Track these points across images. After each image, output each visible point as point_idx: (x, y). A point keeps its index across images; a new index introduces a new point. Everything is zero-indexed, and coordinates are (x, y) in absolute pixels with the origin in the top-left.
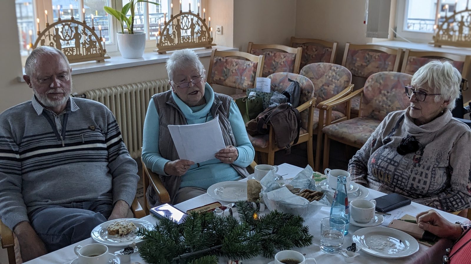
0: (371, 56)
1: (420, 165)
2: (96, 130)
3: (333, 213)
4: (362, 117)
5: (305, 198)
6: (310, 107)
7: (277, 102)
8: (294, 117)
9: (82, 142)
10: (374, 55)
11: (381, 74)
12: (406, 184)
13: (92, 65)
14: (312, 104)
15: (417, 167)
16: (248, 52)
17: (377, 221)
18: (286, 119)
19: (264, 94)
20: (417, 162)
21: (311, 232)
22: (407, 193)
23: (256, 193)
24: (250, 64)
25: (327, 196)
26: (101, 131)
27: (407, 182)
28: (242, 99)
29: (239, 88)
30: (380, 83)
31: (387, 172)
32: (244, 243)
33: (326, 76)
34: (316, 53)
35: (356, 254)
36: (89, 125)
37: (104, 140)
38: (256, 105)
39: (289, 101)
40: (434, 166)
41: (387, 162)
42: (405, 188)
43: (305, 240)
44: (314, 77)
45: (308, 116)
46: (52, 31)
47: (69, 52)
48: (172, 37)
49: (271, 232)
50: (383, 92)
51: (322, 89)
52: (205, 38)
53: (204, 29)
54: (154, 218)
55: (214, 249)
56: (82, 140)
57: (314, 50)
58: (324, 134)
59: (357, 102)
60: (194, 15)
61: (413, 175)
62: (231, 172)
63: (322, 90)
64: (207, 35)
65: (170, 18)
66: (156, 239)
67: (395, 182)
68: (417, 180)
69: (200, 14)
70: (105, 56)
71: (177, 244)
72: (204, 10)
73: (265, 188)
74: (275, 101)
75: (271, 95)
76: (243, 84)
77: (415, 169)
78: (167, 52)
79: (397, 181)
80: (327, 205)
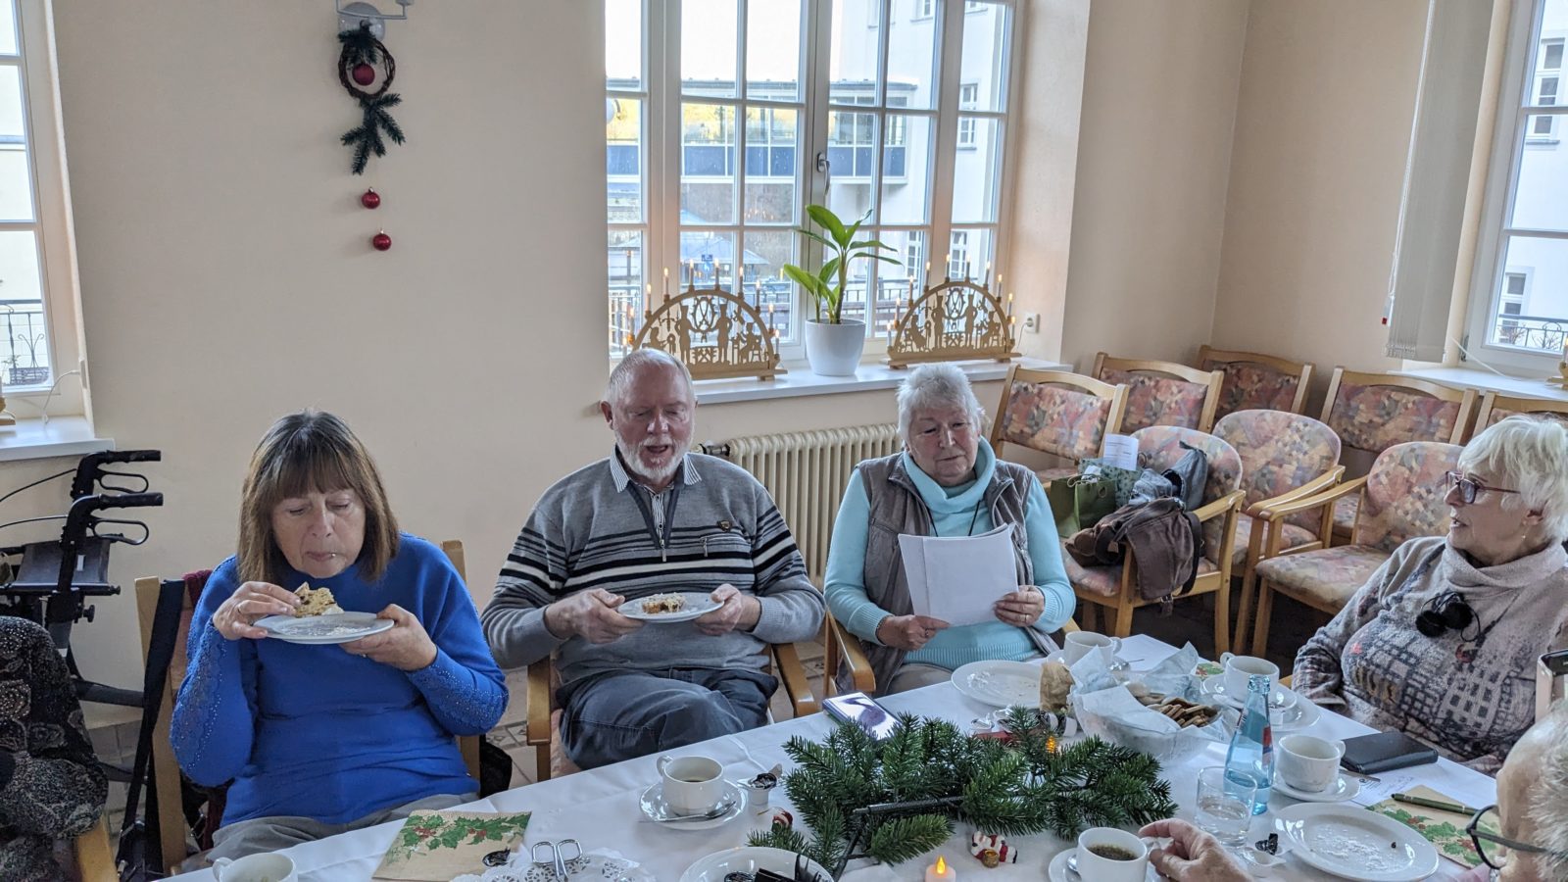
0: (1397, 402)
1: (1473, 667)
2: (733, 530)
3: (1233, 759)
4: (1359, 545)
5: (1171, 717)
6: (1227, 511)
7: (1148, 494)
8: (1187, 532)
9: (703, 554)
10: (1404, 401)
11: (1415, 447)
12: (1434, 710)
13: (749, 385)
14: (1233, 506)
15: (1465, 673)
16: (1093, 376)
17: (1341, 791)
18: (1166, 534)
19: (1120, 474)
20: (1465, 659)
21: (1174, 796)
22: (1438, 735)
23: (1061, 694)
24: (1095, 402)
25: (1224, 718)
26: (744, 531)
27: (1436, 705)
28: (1066, 480)
29: (1064, 456)
30: (1411, 469)
31: (1389, 677)
32: (1016, 799)
33: (1277, 442)
34: (1259, 385)
35: (1275, 860)
36: (719, 518)
37: (748, 551)
38: (1097, 497)
39: (1177, 494)
40: (1509, 673)
41: (1390, 654)
42: (1431, 721)
43: (1157, 810)
44: (1247, 442)
45: (1221, 532)
46: (675, 311)
47: (704, 356)
48: (924, 334)
49: (1081, 783)
50: (1416, 489)
51: (1265, 471)
52: (997, 340)
53: (997, 319)
54: (831, 721)
55: (945, 804)
56: (704, 550)
57: (1255, 378)
58: (1259, 578)
59: (1351, 509)
60: (976, 288)
61: (1453, 691)
62: (1016, 640)
63: (1264, 475)
64: (1001, 332)
65: (922, 294)
66: (823, 765)
67: (1406, 703)
68: (1462, 703)
69: (989, 287)
70: (777, 368)
71: (866, 781)
72: (1000, 277)
73: (1080, 684)
74: (1144, 491)
75: (1136, 476)
76: (1073, 446)
77: (1459, 675)
78: (909, 366)
79: (1413, 702)
80: (1222, 739)
